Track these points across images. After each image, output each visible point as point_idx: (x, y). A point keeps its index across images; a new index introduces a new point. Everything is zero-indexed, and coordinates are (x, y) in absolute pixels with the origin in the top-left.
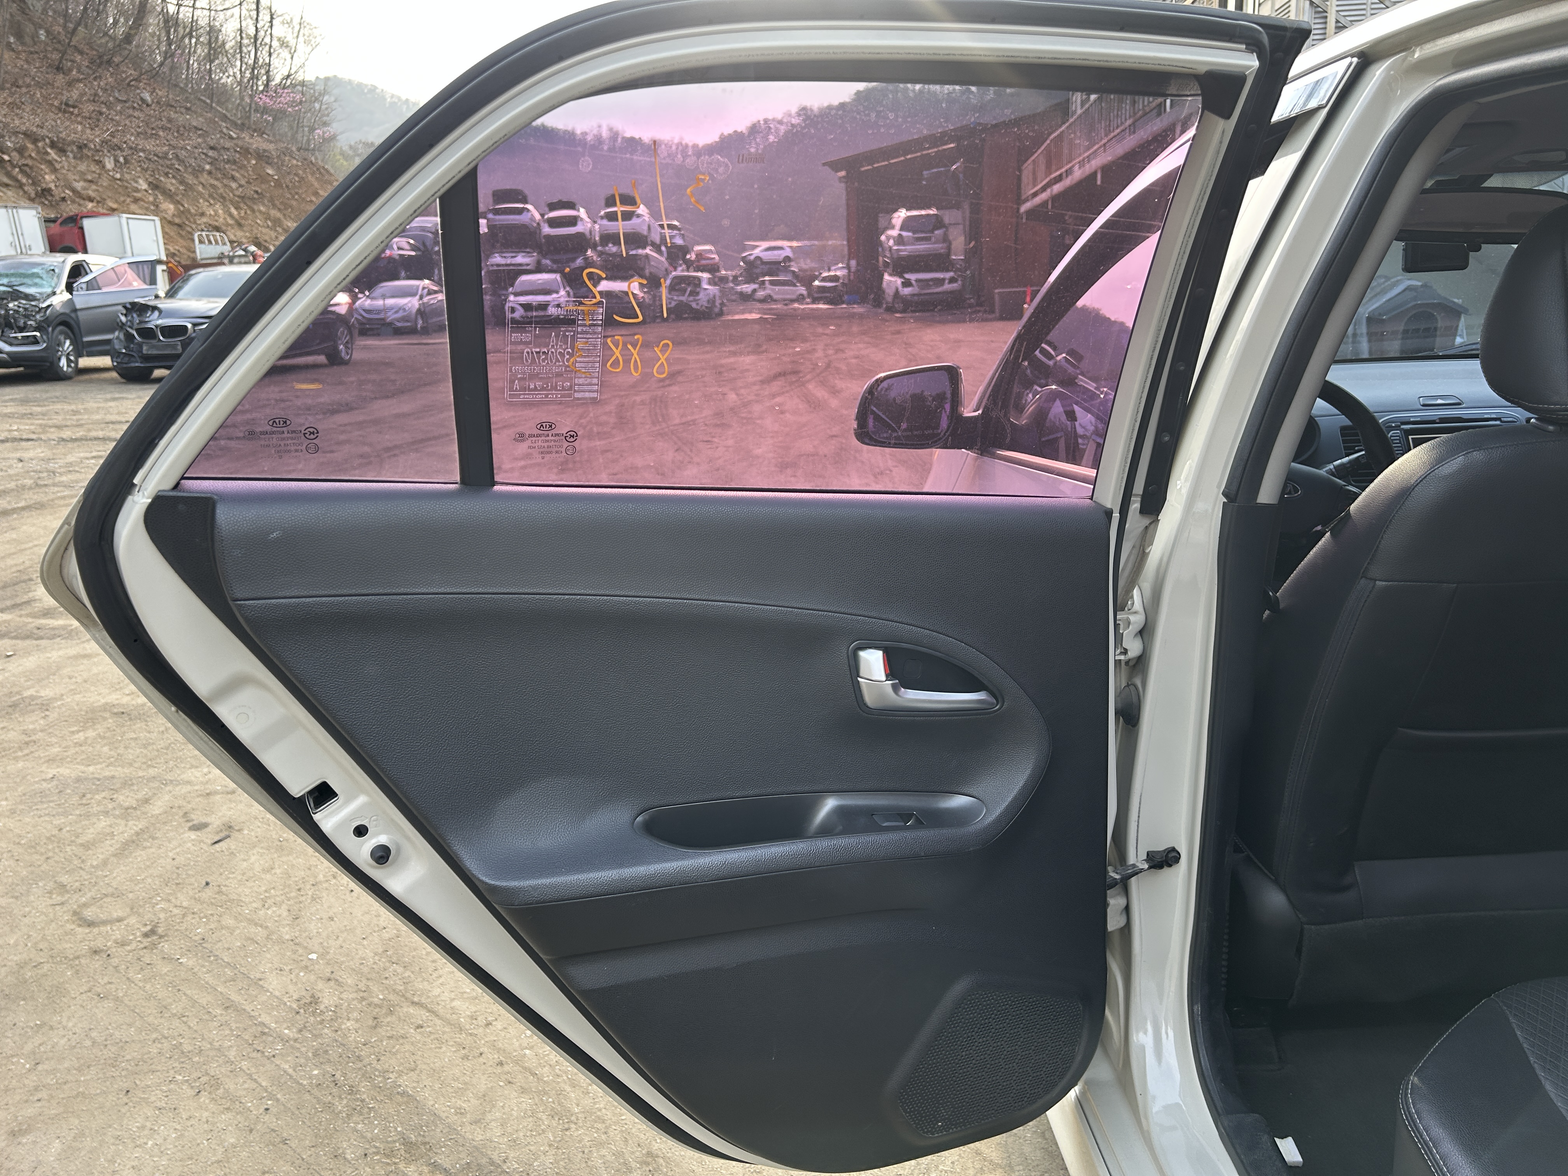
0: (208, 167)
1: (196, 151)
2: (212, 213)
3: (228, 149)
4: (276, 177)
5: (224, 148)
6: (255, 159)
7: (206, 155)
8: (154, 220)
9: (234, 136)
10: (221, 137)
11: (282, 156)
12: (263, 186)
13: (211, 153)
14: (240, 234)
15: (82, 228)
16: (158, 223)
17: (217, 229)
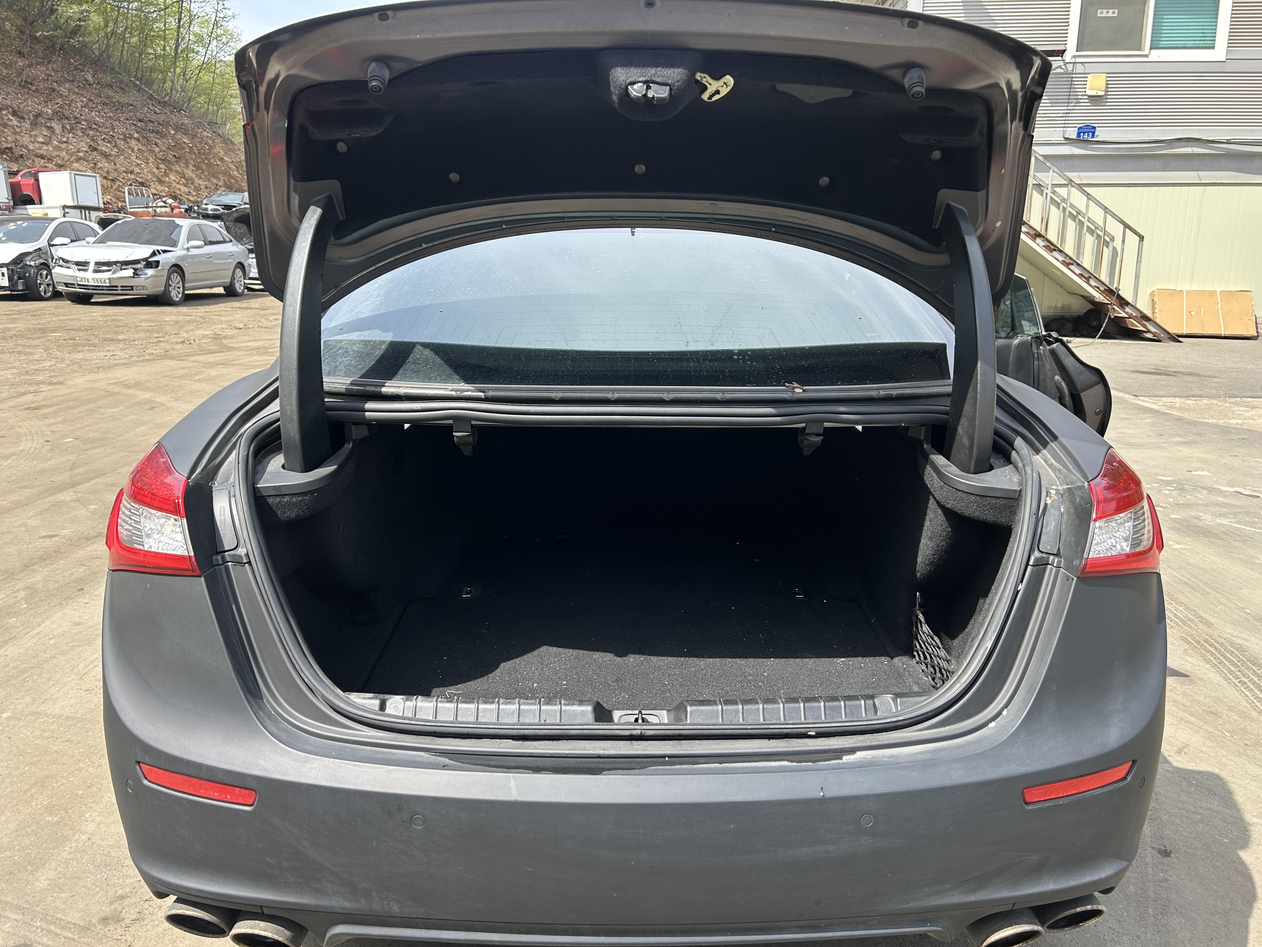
0: (136, 135)
1: (128, 122)
2: (138, 171)
3: (153, 122)
4: (191, 145)
5: (150, 121)
6: (175, 130)
7: (135, 125)
8: (95, 177)
9: (158, 111)
10: (147, 112)
11: (196, 128)
12: (180, 152)
13: (139, 124)
14: (160, 188)
15: (37, 180)
16: (98, 179)
17: (142, 184)
